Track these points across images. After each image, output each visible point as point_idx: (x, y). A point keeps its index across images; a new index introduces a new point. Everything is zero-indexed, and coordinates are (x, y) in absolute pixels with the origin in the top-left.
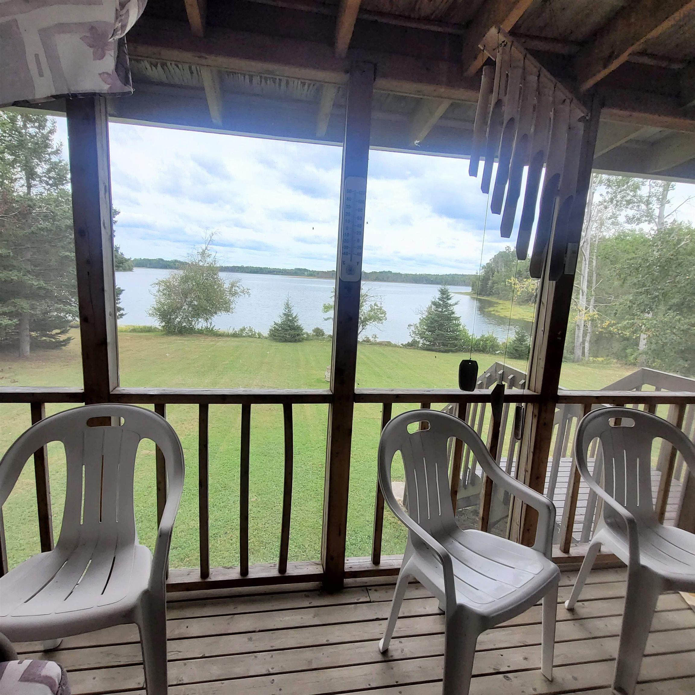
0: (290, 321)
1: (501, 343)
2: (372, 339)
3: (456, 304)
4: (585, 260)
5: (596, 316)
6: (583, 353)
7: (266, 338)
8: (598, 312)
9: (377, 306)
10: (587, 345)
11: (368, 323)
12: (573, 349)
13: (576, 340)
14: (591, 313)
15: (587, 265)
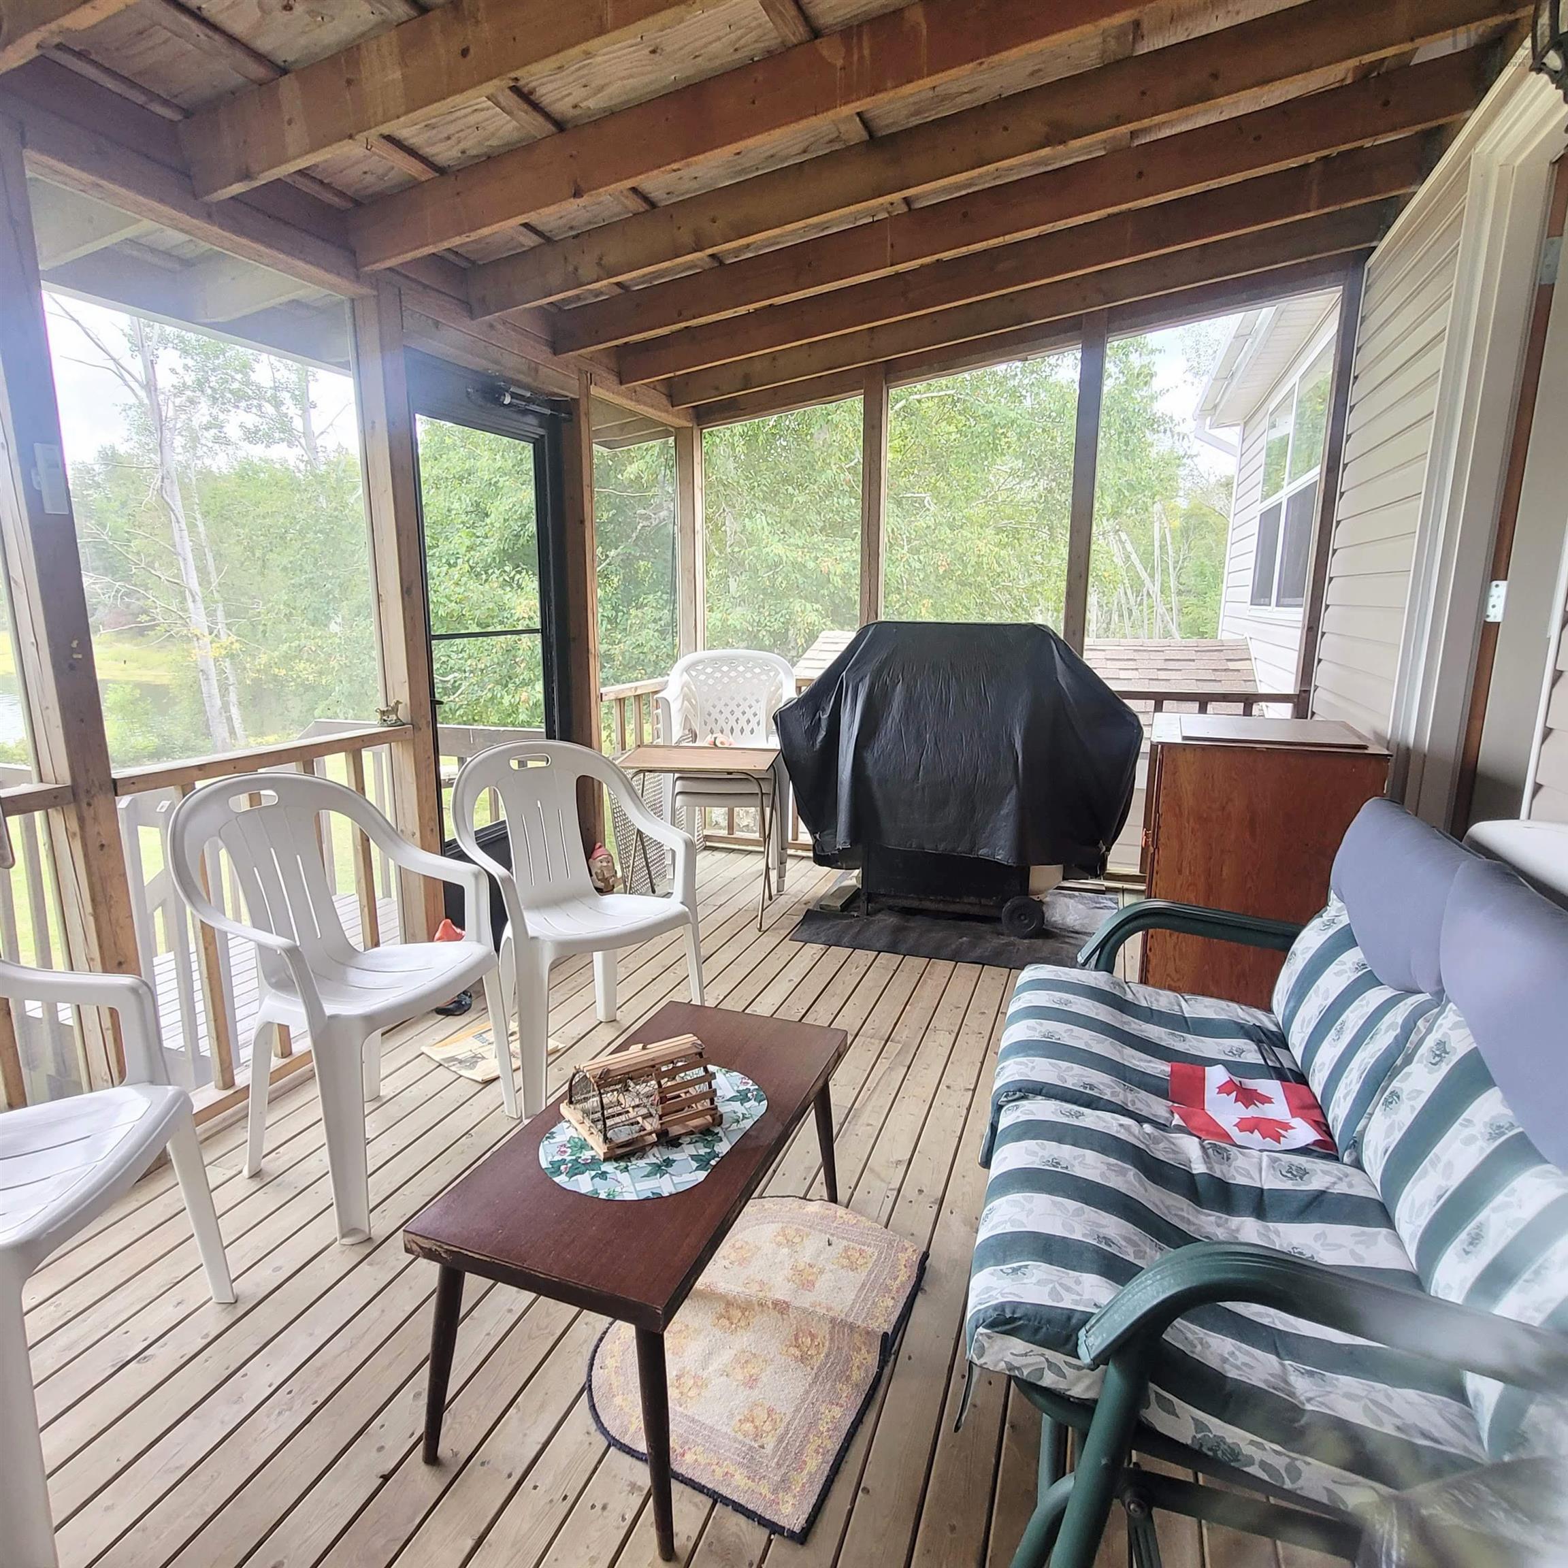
4: (178, 522)
5: (237, 646)
6: (232, 732)
8: (239, 635)
10: (235, 712)
12: (208, 726)
13: (207, 704)
14: (225, 640)
15: (186, 533)
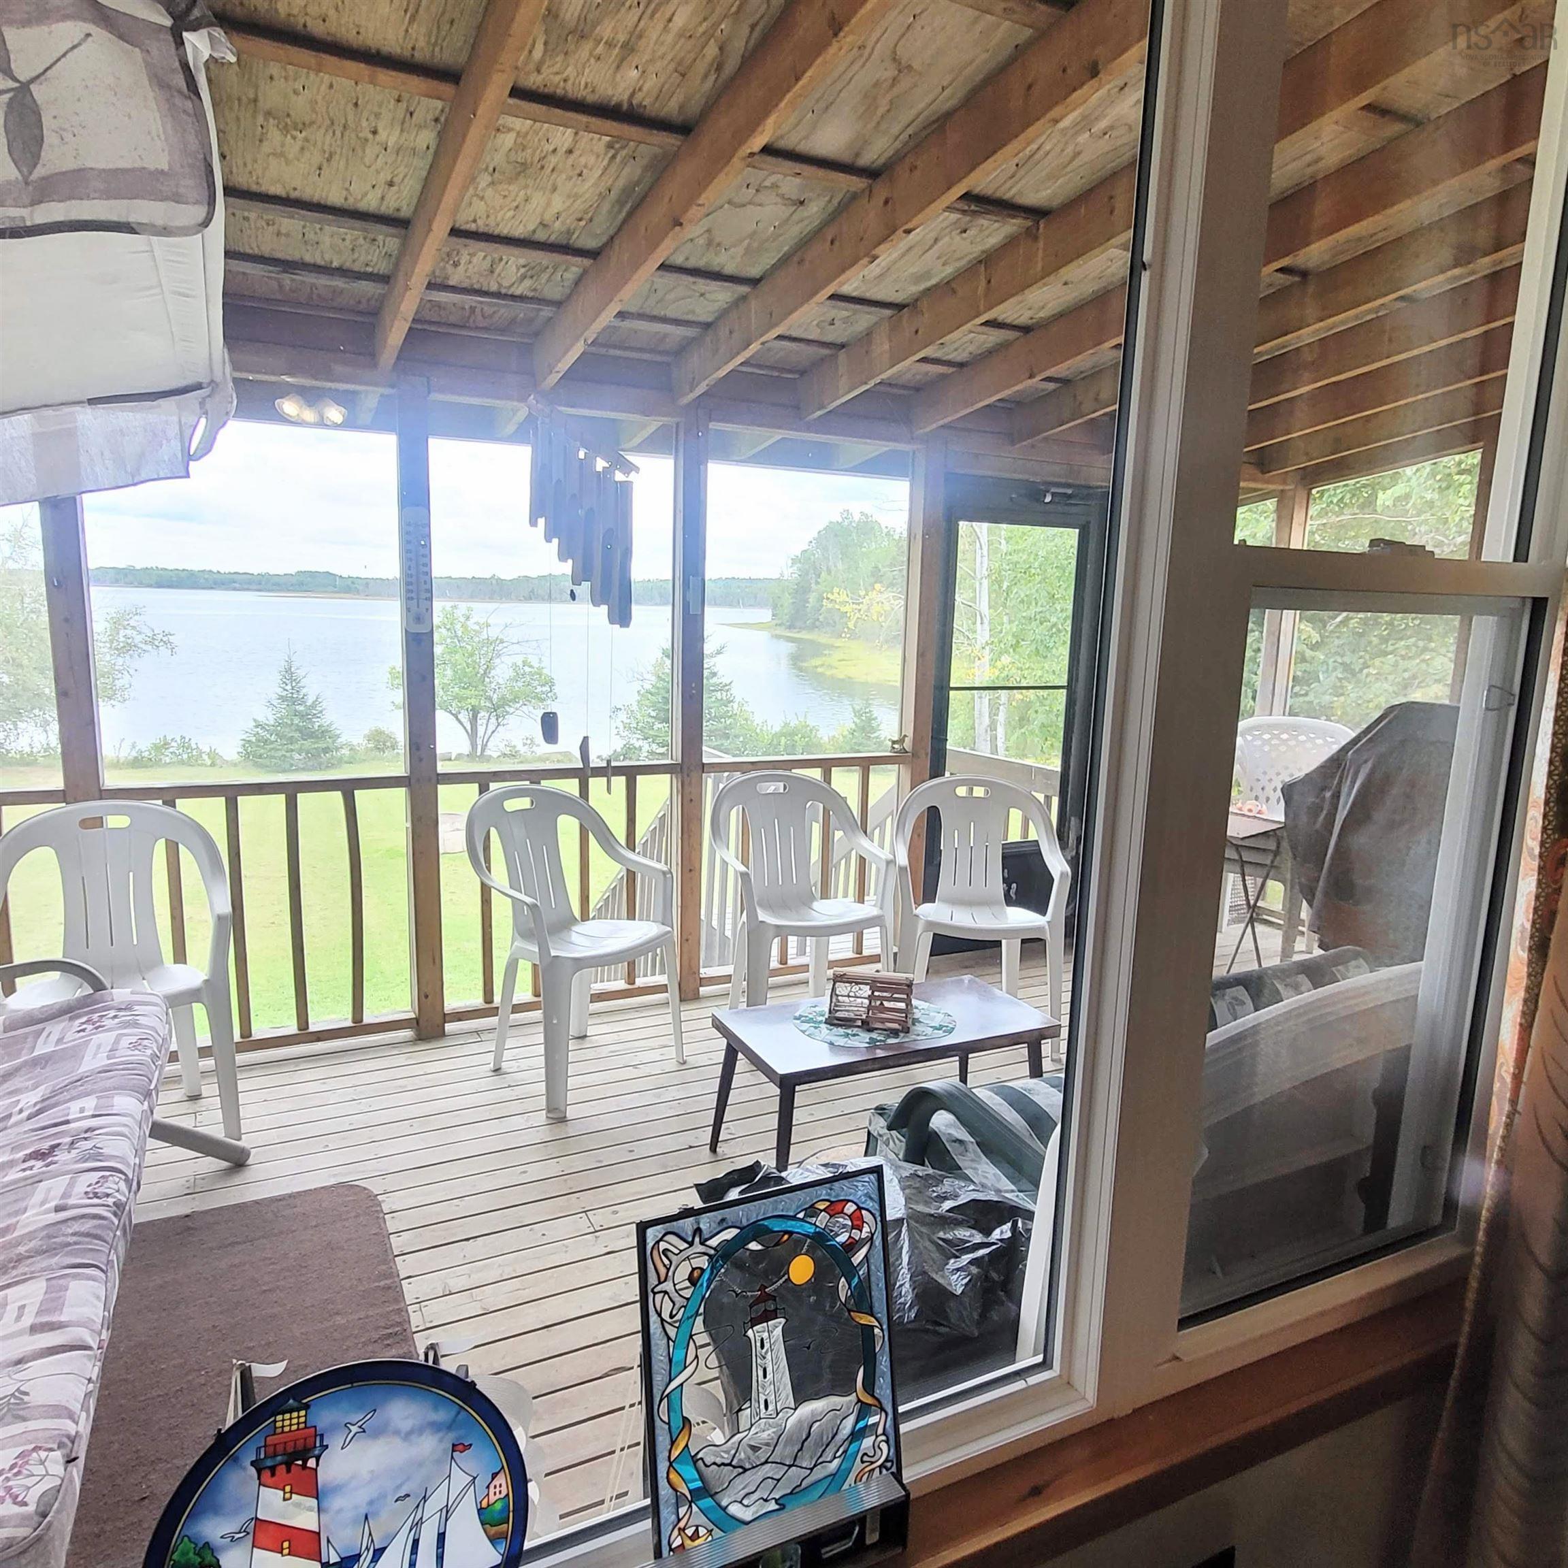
0: (301, 715)
1: (826, 739)
3: (719, 653)
4: (981, 548)
9: (531, 667)
11: (512, 710)
13: (977, 721)
15: (986, 558)
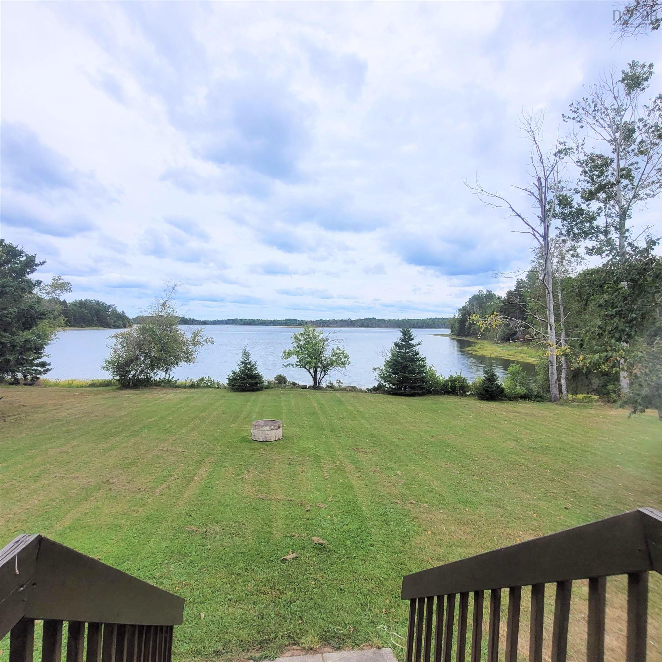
0: (249, 369)
1: (471, 383)
2: (336, 385)
3: (419, 344)
4: (549, 293)
5: (568, 351)
6: (561, 391)
7: (225, 388)
8: (571, 346)
9: (340, 350)
10: (563, 382)
11: (331, 368)
12: (549, 387)
13: (550, 377)
14: (563, 348)
15: (552, 298)
